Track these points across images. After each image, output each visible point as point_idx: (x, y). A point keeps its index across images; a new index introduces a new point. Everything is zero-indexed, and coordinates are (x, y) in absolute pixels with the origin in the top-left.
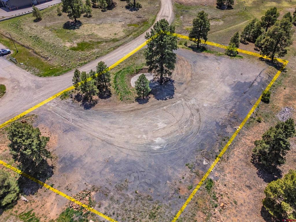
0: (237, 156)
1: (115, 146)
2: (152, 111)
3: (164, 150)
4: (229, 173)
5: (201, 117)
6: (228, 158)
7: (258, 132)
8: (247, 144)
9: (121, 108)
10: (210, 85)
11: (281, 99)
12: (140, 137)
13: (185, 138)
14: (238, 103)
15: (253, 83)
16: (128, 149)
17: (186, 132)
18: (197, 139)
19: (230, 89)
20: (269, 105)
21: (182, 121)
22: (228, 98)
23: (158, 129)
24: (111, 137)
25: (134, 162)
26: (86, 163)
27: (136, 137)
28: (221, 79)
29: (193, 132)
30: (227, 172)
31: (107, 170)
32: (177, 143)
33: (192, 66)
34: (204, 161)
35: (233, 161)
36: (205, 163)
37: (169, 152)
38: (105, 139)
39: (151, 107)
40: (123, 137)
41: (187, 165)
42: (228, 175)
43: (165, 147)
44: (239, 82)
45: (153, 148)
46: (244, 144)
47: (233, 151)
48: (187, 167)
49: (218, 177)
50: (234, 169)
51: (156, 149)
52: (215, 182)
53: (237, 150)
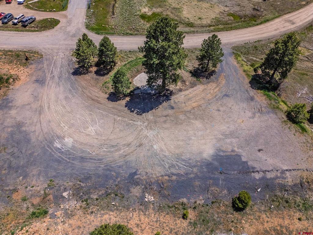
0: (102, 220)
1: (40, 117)
2: (104, 113)
3: (59, 152)
4: (70, 225)
5: (131, 154)
6: (92, 213)
7: (162, 224)
8: (130, 222)
9: (91, 91)
10: (198, 132)
11: (265, 223)
12: (62, 126)
13: (86, 159)
14: (192, 176)
15: (253, 172)
16: (41, 127)
17: (97, 155)
18: (95, 168)
19: (212, 154)
20: (232, 214)
21: (111, 142)
22: (191, 161)
23: (83, 131)
24: (49, 108)
25: (28, 141)
26: (10, 114)
27: (61, 123)
28: (222, 135)
29: (102, 160)
30: (71, 222)
31: (9, 130)
32: (76, 156)
33: (215, 97)
34: (68, 192)
35: (91, 220)
36: (65, 194)
37: (58, 158)
38: (43, 106)
39: (110, 109)
40: (54, 116)
41: (51, 181)
42: (67, 225)
43: (63, 150)
44: (239, 156)
45: (55, 143)
46: (127, 218)
47: (107, 212)
48: (49, 182)
49: (55, 217)
50: (79, 227)
51: (56, 146)
52: (48, 217)
53: (112, 216)
